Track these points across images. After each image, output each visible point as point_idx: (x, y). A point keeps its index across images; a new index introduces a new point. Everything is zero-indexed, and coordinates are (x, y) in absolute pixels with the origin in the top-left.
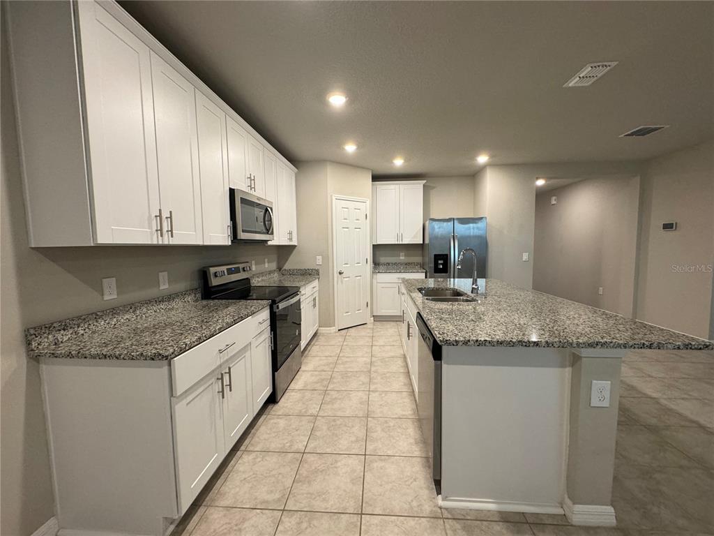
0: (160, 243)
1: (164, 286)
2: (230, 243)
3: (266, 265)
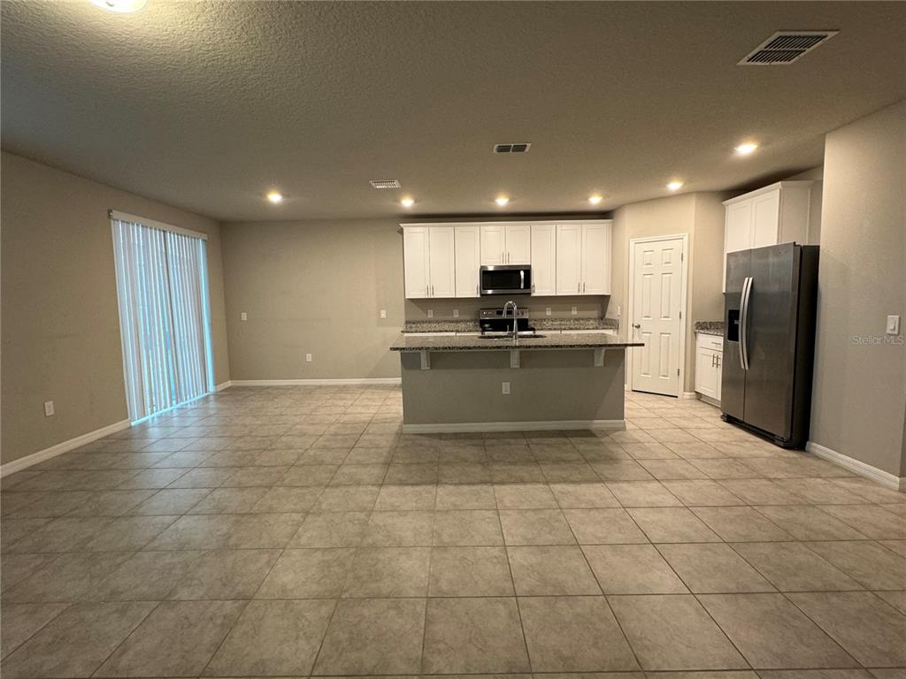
1: (456, 316)
2: (479, 296)
3: (574, 313)
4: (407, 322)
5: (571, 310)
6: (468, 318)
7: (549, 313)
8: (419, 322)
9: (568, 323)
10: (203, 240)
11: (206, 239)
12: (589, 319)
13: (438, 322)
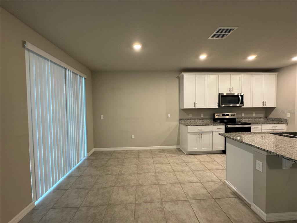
0: (195, 108)
1: (202, 117)
2: (218, 107)
3: (254, 115)
4: (180, 120)
5: (252, 114)
6: (207, 117)
7: (243, 115)
8: (185, 119)
9: (252, 120)
10: (85, 79)
11: (86, 78)
12: (260, 118)
13: (194, 119)
